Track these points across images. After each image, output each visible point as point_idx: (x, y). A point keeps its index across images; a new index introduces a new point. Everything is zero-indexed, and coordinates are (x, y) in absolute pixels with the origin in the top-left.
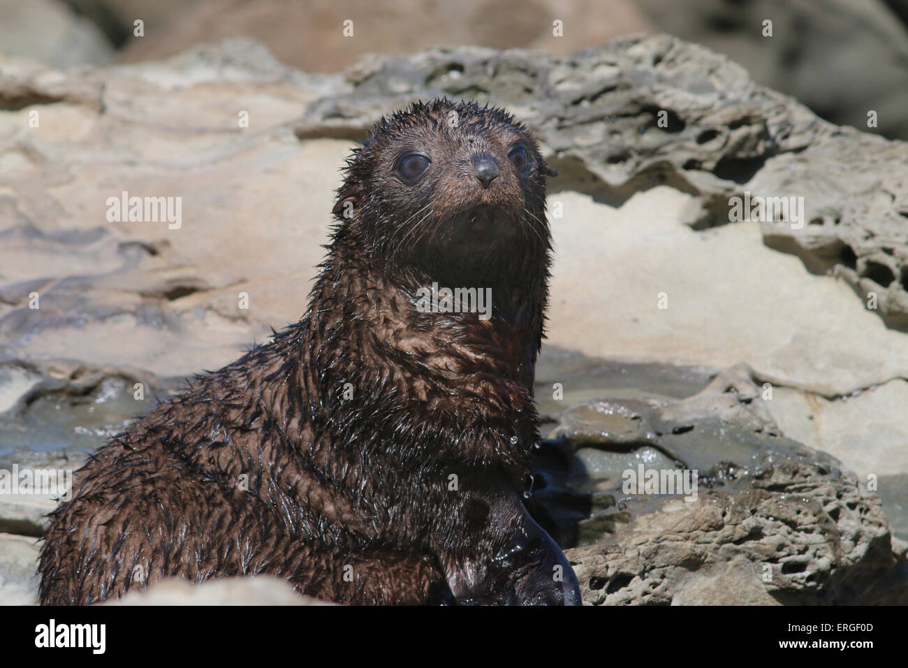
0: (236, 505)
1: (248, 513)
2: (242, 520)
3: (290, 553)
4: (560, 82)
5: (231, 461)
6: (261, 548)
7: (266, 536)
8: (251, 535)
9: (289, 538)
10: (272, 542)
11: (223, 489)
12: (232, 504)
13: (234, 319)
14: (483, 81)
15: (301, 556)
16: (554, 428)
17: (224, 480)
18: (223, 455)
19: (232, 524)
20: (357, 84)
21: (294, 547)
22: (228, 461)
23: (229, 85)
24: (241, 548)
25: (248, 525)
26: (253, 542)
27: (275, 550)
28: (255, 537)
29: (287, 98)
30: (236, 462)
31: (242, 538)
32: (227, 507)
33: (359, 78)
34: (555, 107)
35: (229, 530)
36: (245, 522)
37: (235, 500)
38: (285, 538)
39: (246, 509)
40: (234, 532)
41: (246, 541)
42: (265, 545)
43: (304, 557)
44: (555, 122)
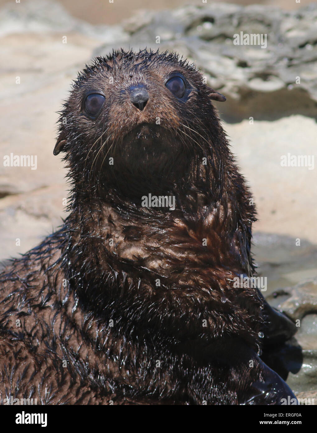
0: (39, 359)
1: (48, 365)
2: (43, 371)
3: (80, 396)
4: (289, 30)
5: (34, 327)
6: (57, 393)
7: (61, 383)
8: (49, 382)
9: (79, 385)
10: (66, 388)
11: (28, 346)
12: (36, 359)
13: (38, 217)
14: (229, 30)
15: (88, 398)
16: (287, 299)
17: (30, 339)
18: (28, 321)
19: (35, 374)
20: (132, 33)
21: (84, 391)
22: (32, 327)
23: (33, 35)
24: (41, 393)
25: (48, 374)
26: (51, 388)
27: (68, 394)
28: (52, 384)
29: (78, 44)
30: (38, 328)
31: (43, 386)
32: (31, 360)
33: (133, 29)
34: (286, 50)
35: (32, 379)
36: (45, 373)
37: (38, 355)
38: (76, 384)
39: (46, 362)
40: (36, 380)
41: (45, 387)
42: (60, 390)
43: (91, 399)
44: (285, 62)
